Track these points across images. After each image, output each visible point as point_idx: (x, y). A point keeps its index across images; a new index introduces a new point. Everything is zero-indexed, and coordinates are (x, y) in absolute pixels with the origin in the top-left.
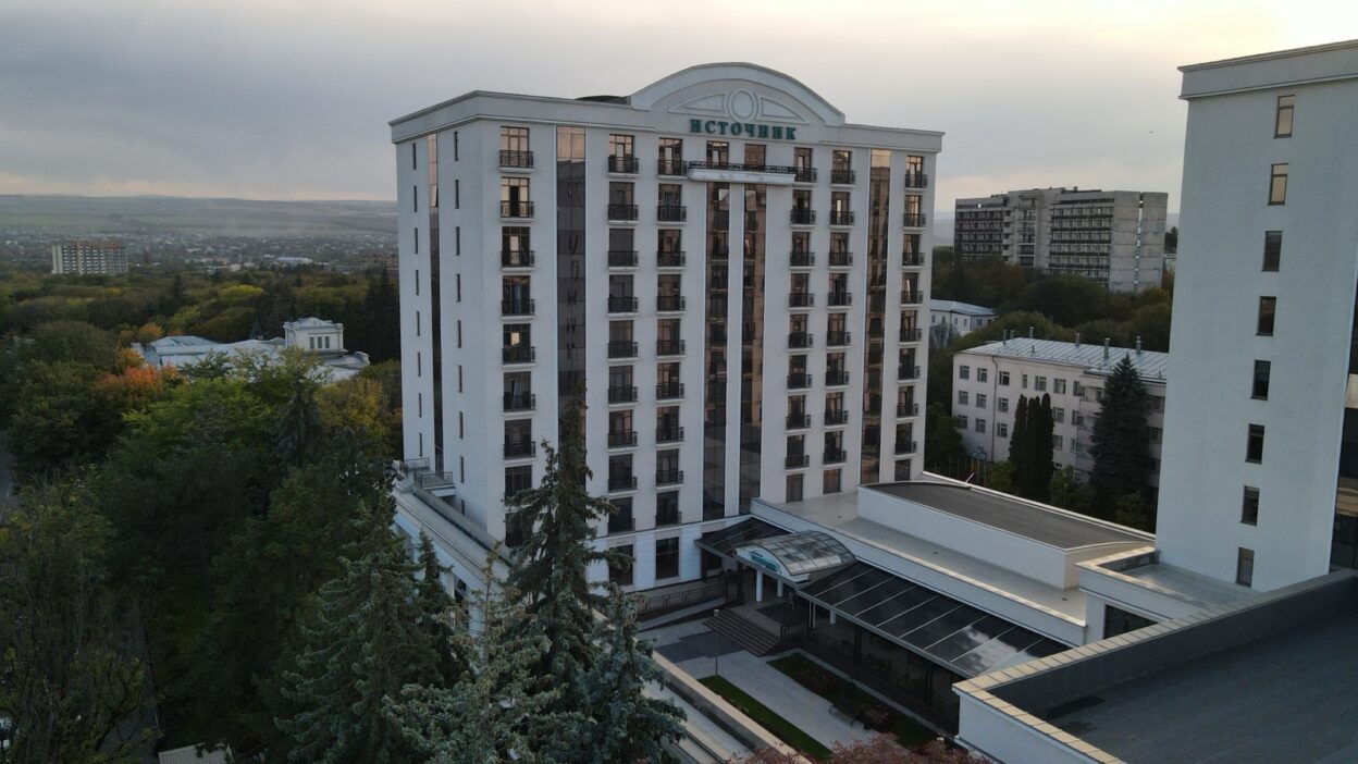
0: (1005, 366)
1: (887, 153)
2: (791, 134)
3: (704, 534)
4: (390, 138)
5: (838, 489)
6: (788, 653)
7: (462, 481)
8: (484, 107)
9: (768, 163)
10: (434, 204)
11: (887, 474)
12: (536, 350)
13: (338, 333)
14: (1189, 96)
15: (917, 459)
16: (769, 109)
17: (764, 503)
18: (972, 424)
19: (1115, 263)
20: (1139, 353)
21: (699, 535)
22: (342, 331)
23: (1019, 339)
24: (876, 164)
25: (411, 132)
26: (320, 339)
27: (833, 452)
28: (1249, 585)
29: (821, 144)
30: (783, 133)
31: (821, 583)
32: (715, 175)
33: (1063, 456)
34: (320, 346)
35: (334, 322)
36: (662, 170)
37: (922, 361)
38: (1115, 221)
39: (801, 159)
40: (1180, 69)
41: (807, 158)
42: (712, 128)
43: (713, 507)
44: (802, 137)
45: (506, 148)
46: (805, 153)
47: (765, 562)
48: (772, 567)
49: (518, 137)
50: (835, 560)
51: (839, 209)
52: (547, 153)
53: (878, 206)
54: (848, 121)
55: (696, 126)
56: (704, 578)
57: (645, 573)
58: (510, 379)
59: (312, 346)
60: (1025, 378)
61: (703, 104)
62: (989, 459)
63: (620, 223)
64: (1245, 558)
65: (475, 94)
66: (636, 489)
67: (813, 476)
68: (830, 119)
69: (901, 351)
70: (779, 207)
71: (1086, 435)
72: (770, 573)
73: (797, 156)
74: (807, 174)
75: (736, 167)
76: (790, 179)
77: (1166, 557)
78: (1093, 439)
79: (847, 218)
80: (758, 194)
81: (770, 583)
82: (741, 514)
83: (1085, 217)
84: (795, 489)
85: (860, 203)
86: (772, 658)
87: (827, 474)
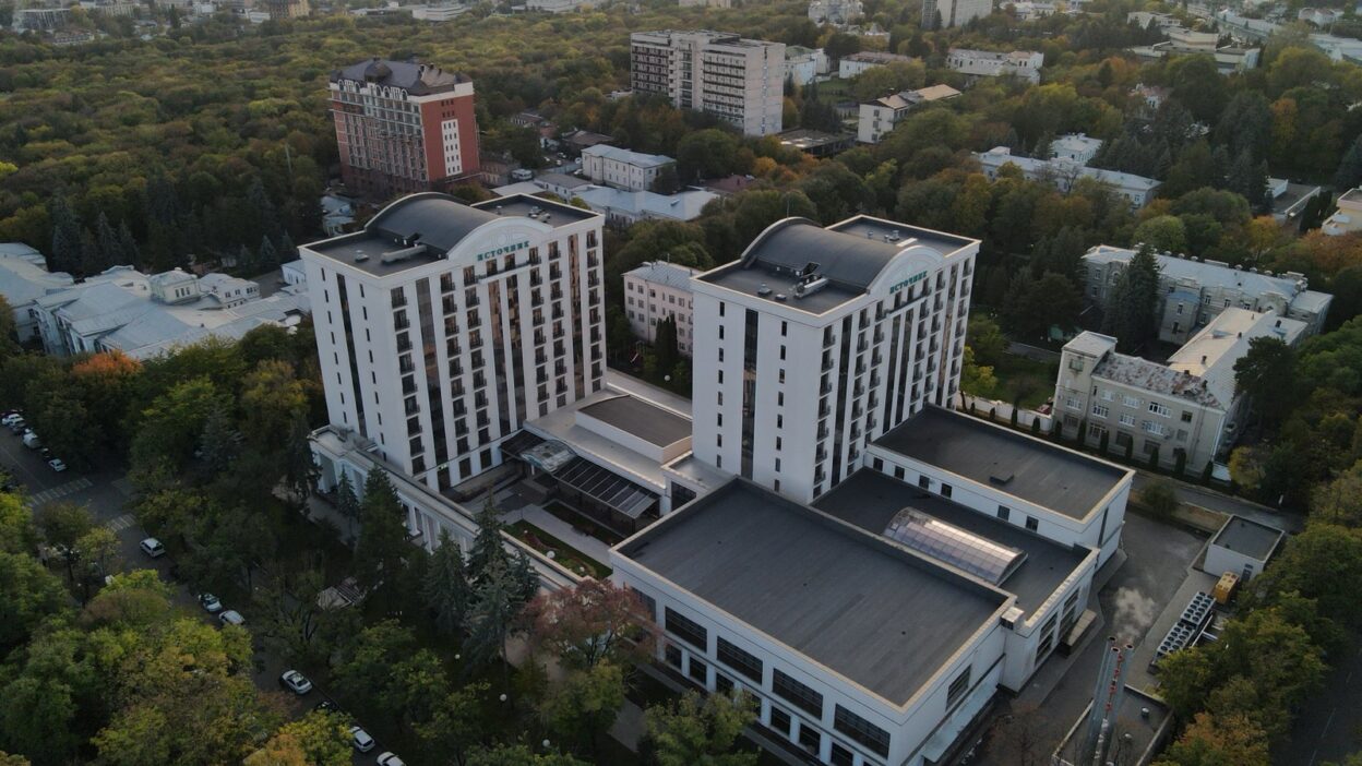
0: (653, 286)
2: (526, 244)
3: (502, 443)
5: (564, 404)
6: (551, 502)
7: (383, 443)
9: (516, 263)
11: (589, 390)
12: (417, 387)
16: (515, 236)
17: (529, 422)
19: (748, 105)
21: (499, 444)
27: (561, 388)
28: (720, 467)
29: (542, 244)
32: (492, 279)
36: (466, 284)
38: (747, 71)
39: (533, 256)
41: (536, 255)
43: (505, 426)
46: (534, 250)
47: (535, 461)
50: (567, 456)
51: (554, 271)
55: (480, 258)
56: (504, 463)
57: (476, 467)
58: (407, 401)
60: (664, 295)
61: (483, 246)
63: (449, 316)
64: (719, 461)
67: (552, 403)
68: (546, 230)
70: (524, 282)
72: (538, 465)
73: (530, 254)
74: (537, 261)
75: (501, 272)
76: (528, 268)
77: (696, 456)
79: (559, 275)
80: (512, 282)
81: (538, 469)
82: (518, 429)
83: (727, 65)
85: (564, 266)
86: (546, 505)
87: (558, 399)
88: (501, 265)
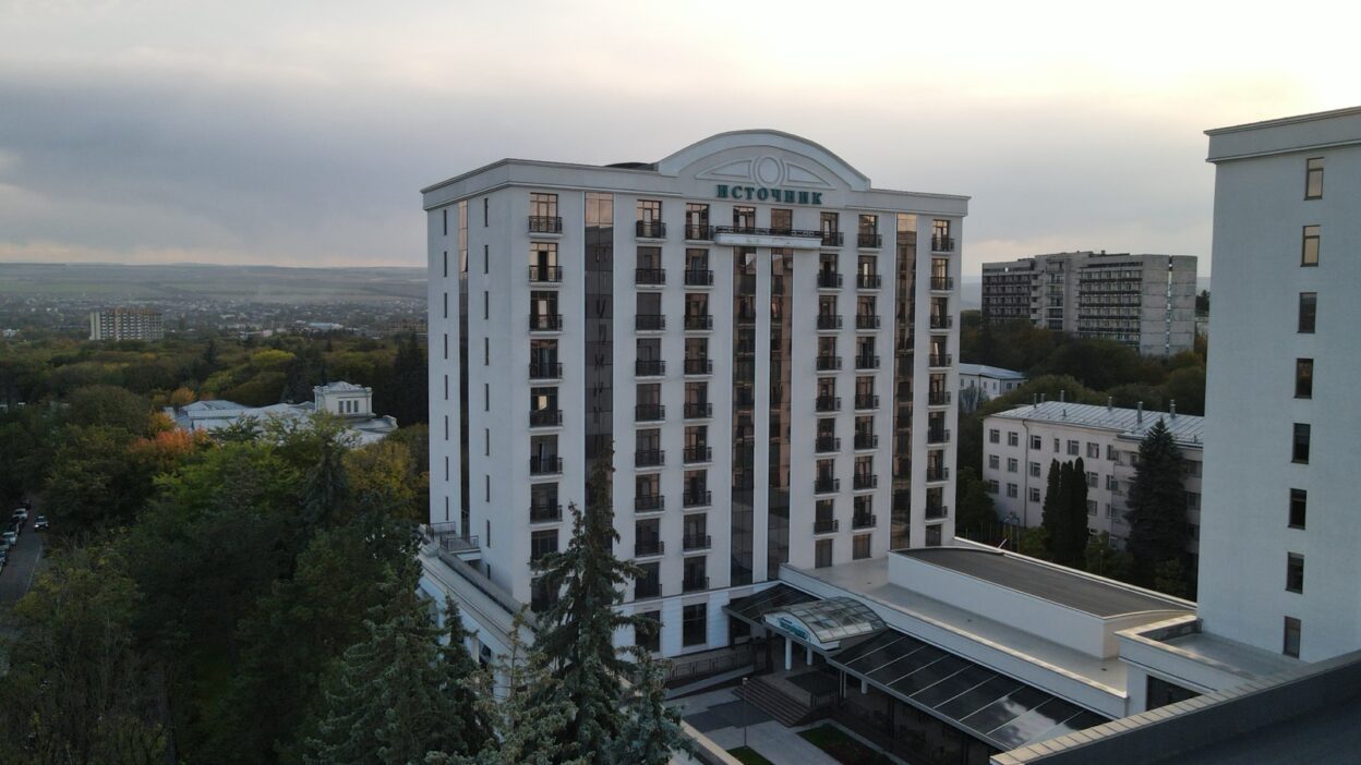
0: (1036, 430)
1: (914, 217)
2: (817, 199)
3: (732, 601)
4: (422, 205)
5: (867, 555)
6: (818, 724)
7: (488, 545)
8: (515, 175)
9: (794, 228)
10: (464, 269)
11: (918, 539)
12: (564, 413)
13: (367, 397)
14: (1216, 158)
15: (948, 525)
16: (795, 174)
17: (793, 569)
18: (1003, 489)
19: (1145, 327)
20: (1173, 417)
21: (726, 601)
22: (370, 394)
23: (1050, 403)
24: (902, 228)
25: (442, 199)
26: (349, 403)
27: (863, 517)
28: (1296, 655)
29: (847, 209)
30: (810, 198)
31: (852, 650)
32: (741, 240)
33: (1098, 522)
34: (349, 410)
35: (364, 386)
36: (689, 235)
37: (951, 424)
38: (1144, 285)
39: (827, 223)
40: (1206, 132)
41: (833, 223)
42: (739, 193)
43: (741, 573)
44: (828, 202)
45: (536, 214)
46: (832, 217)
47: (793, 629)
48: (801, 634)
49: (547, 203)
50: (866, 628)
51: (866, 273)
52: (576, 218)
53: (905, 270)
54: (874, 186)
55: (722, 192)
56: (732, 645)
57: (672, 640)
58: (537, 443)
59: (341, 410)
60: (1057, 443)
61: (730, 171)
62: (1022, 524)
63: (647, 287)
64: (1292, 627)
65: (505, 162)
66: (663, 554)
67: (843, 542)
68: (856, 184)
69: (930, 414)
70: (805, 272)
71: (1121, 500)
72: (799, 640)
73: (823, 220)
74: (834, 239)
75: (762, 232)
76: (816, 243)
77: (1210, 626)
78: (1129, 504)
79: (875, 281)
80: (785, 259)
81: (799, 650)
82: (769, 580)
83: (1113, 280)
84: (824, 554)
85: (887, 266)
86: (801, 729)
87: (856, 540)
88: (764, 219)
